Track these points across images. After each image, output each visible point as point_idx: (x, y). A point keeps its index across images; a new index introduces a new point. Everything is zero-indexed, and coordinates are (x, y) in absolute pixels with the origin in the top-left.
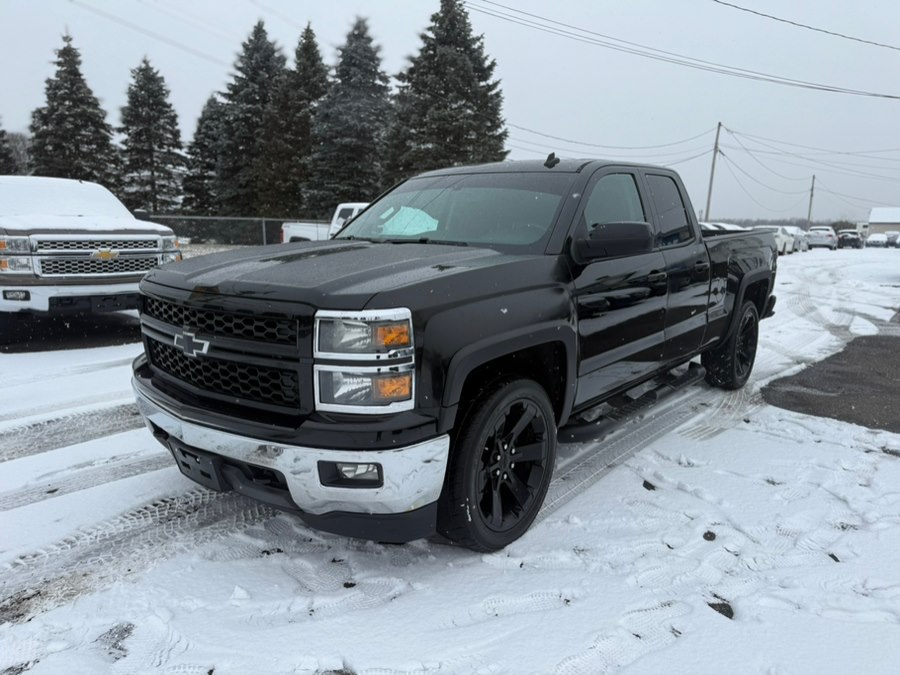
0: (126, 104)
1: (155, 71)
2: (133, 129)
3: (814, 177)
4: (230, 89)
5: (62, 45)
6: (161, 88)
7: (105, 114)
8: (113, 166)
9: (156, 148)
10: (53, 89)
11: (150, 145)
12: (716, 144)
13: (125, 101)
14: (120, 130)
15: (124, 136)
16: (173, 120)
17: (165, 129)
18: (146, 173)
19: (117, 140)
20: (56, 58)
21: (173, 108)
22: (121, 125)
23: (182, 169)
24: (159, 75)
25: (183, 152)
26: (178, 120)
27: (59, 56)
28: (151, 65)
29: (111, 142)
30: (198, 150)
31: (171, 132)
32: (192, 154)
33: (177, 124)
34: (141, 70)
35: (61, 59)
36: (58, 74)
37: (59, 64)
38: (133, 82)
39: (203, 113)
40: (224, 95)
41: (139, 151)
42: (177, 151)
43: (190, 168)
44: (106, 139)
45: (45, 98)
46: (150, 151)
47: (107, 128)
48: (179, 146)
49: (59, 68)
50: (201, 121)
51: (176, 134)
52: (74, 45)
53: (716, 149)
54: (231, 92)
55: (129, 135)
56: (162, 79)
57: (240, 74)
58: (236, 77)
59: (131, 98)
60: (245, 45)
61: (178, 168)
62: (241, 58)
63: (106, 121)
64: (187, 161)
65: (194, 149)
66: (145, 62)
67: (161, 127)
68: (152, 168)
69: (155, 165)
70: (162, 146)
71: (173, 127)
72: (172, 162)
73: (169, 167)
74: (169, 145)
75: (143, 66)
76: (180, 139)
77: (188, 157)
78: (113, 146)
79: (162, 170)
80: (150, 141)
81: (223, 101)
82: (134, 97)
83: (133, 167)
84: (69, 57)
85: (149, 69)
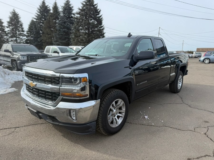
2: (11, 27)
3: (183, 41)
6: (18, 17)
7: (2, 23)
8: (6, 37)
9: (17, 32)
11: (16, 32)
12: (159, 32)
14: (7, 27)
15: (8, 29)
16: (21, 25)
17: (20, 27)
18: (14, 39)
19: (6, 30)
21: (21, 22)
22: (7, 26)
23: (25, 37)
24: (17, 14)
25: (25, 33)
26: (23, 25)
28: (15, 11)
29: (5, 30)
30: (29, 33)
31: (21, 28)
32: (27, 33)
34: (13, 12)
38: (11, 15)
39: (30, 23)
40: (35, 19)
41: (13, 33)
42: (23, 33)
43: (27, 37)
44: (4, 29)
46: (16, 33)
47: (4, 27)
48: (23, 31)
50: (29, 25)
51: (23, 29)
53: (159, 34)
54: (36, 18)
55: (10, 29)
56: (18, 14)
57: (39, 14)
59: (10, 19)
60: (40, 6)
61: (23, 37)
62: (39, 9)
63: (3, 25)
64: (26, 35)
65: (28, 33)
66: (14, 10)
67: (19, 27)
68: (17, 38)
69: (17, 36)
70: (19, 32)
71: (22, 27)
72: (22, 36)
73: (21, 37)
74: (21, 31)
75: (13, 11)
76: (24, 30)
77: (26, 34)
78: (5, 32)
79: (19, 38)
80: (16, 30)
81: (35, 20)
82: (11, 19)
83: (12, 37)
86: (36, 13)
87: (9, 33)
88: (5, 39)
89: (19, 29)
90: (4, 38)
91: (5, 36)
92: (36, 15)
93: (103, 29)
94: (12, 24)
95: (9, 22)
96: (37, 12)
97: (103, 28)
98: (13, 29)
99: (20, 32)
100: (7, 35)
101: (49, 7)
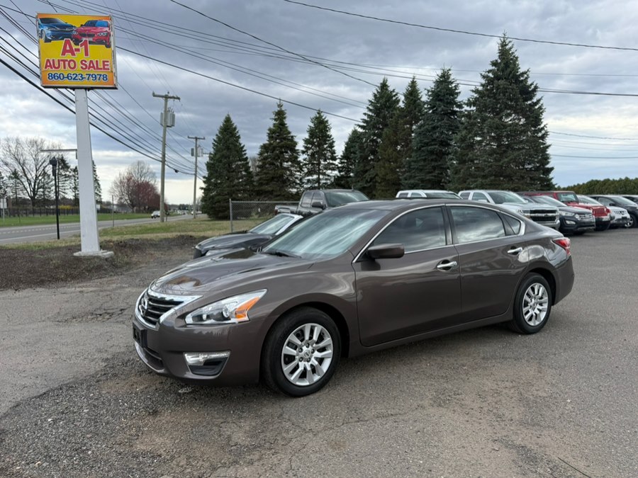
0: (307, 137)
1: (323, 117)
2: (310, 152)
4: (364, 122)
5: (277, 109)
6: (326, 127)
7: (296, 144)
8: (299, 173)
9: (322, 162)
10: (272, 134)
13: (307, 136)
14: (303, 152)
15: (305, 156)
16: (331, 146)
17: (327, 150)
18: (315, 177)
19: (302, 158)
20: (273, 116)
21: (332, 137)
22: (303, 149)
23: (336, 173)
25: (337, 162)
26: (335, 144)
27: (275, 115)
28: (322, 114)
29: (299, 159)
30: (345, 161)
31: (331, 152)
32: (341, 163)
33: (334, 147)
34: (316, 118)
35: (276, 117)
36: (274, 125)
37: (275, 120)
38: (312, 125)
39: (350, 139)
40: (360, 126)
41: (313, 164)
42: (334, 162)
43: (340, 172)
44: (297, 158)
45: (267, 138)
46: (319, 164)
48: (334, 159)
49: (275, 122)
50: (347, 144)
51: (333, 152)
52: (283, 109)
54: (365, 125)
55: (308, 155)
57: (370, 114)
58: (369, 116)
59: (310, 134)
60: (375, 96)
61: (333, 172)
62: (371, 103)
63: (297, 148)
64: (338, 168)
65: (343, 161)
66: (318, 113)
67: (325, 149)
68: (319, 174)
69: (321, 171)
70: (325, 160)
71: (331, 148)
72: (330, 169)
73: (329, 172)
74: (329, 159)
75: (318, 115)
76: (335, 155)
77: (340, 165)
78: (300, 162)
79: (324, 174)
80: (319, 158)
81: (360, 130)
82: (312, 133)
83: (310, 173)
84: (280, 115)
85: (321, 117)
86: (365, 114)
87: (305, 164)
88: (297, 178)
89: (325, 154)
90: (296, 176)
91: (298, 171)
92: (366, 118)
93: (543, 137)
94: (313, 144)
95: (307, 141)
96: (366, 111)
97: (543, 132)
98: (313, 155)
99: (328, 161)
100: (301, 170)
101: (396, 95)
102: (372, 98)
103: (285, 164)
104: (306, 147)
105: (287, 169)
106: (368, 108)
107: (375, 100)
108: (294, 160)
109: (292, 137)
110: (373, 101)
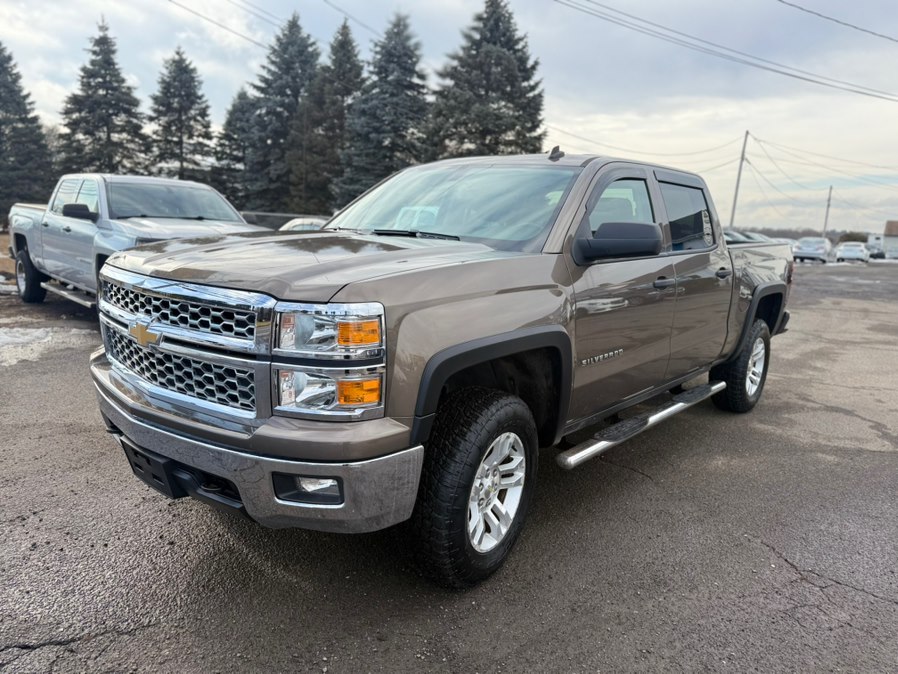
0: (158, 94)
1: (187, 62)
2: (164, 120)
4: (263, 82)
5: (98, 34)
6: (193, 79)
7: (136, 103)
8: (143, 155)
9: (185, 139)
10: (88, 74)
11: (180, 138)
12: (743, 153)
13: (157, 90)
14: (151, 119)
15: (155, 126)
16: (203, 113)
17: (196, 120)
18: (174, 164)
19: (149, 129)
20: (90, 46)
21: (204, 99)
22: (151, 113)
23: (211, 161)
24: (192, 67)
25: (212, 143)
26: (209, 112)
27: (94, 45)
28: (184, 56)
29: (143, 131)
30: (227, 143)
31: (202, 124)
32: (221, 145)
33: (207, 115)
34: (174, 61)
35: (97, 49)
36: (93, 63)
37: (94, 53)
38: (165, 72)
39: (234, 106)
40: (256, 87)
41: (169, 142)
42: (207, 142)
43: (219, 159)
44: (140, 127)
45: (79, 84)
46: (180, 143)
47: (135, 116)
48: (208, 136)
49: (94, 57)
50: (232, 113)
51: (207, 126)
52: (110, 34)
53: (743, 158)
54: (263, 85)
55: (160, 125)
56: (194, 70)
57: (273, 68)
58: (269, 71)
59: (163, 88)
60: (279, 39)
61: (205, 158)
62: (274, 51)
63: (138, 110)
64: (216, 153)
65: (222, 141)
66: (178, 53)
67: (192, 118)
68: (182, 159)
69: (185, 156)
70: (191, 137)
71: (203, 118)
72: (200, 153)
73: (198, 157)
74: (198, 136)
75: (177, 57)
76: (211, 130)
77: (219, 149)
78: (144, 137)
79: (191, 161)
80: (180, 133)
81: (254, 93)
82: (167, 86)
83: (162, 157)
84: (104, 46)
85: (182, 61)
86: (264, 67)
87: (155, 141)
88: (139, 163)
89: (192, 127)
91: (141, 151)
92: (265, 74)
94: (168, 105)
95: (155, 99)
96: (266, 62)
98: (168, 126)
99: (196, 138)
100: (147, 149)
101: (314, 43)
102: (273, 42)
103: (115, 137)
104: (155, 111)
105: (120, 144)
106: (268, 57)
107: (280, 47)
108: (135, 130)
109: (129, 88)
110: (276, 48)
